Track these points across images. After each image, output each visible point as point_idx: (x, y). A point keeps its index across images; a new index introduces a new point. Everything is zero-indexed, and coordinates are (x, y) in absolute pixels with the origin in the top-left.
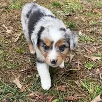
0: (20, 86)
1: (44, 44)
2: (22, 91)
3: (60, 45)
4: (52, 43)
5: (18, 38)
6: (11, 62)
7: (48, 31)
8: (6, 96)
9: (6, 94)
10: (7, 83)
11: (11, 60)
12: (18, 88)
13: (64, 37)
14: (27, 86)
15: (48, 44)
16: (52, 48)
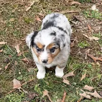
0: (18, 51)
1: (37, 47)
2: (19, 55)
3: (51, 47)
4: (44, 46)
5: (30, 8)
6: (18, 31)
7: (40, 36)
8: (7, 57)
9: (8, 55)
10: (10, 47)
11: (18, 29)
12: (17, 53)
13: (54, 41)
14: (23, 52)
15: (40, 47)
16: (43, 50)
